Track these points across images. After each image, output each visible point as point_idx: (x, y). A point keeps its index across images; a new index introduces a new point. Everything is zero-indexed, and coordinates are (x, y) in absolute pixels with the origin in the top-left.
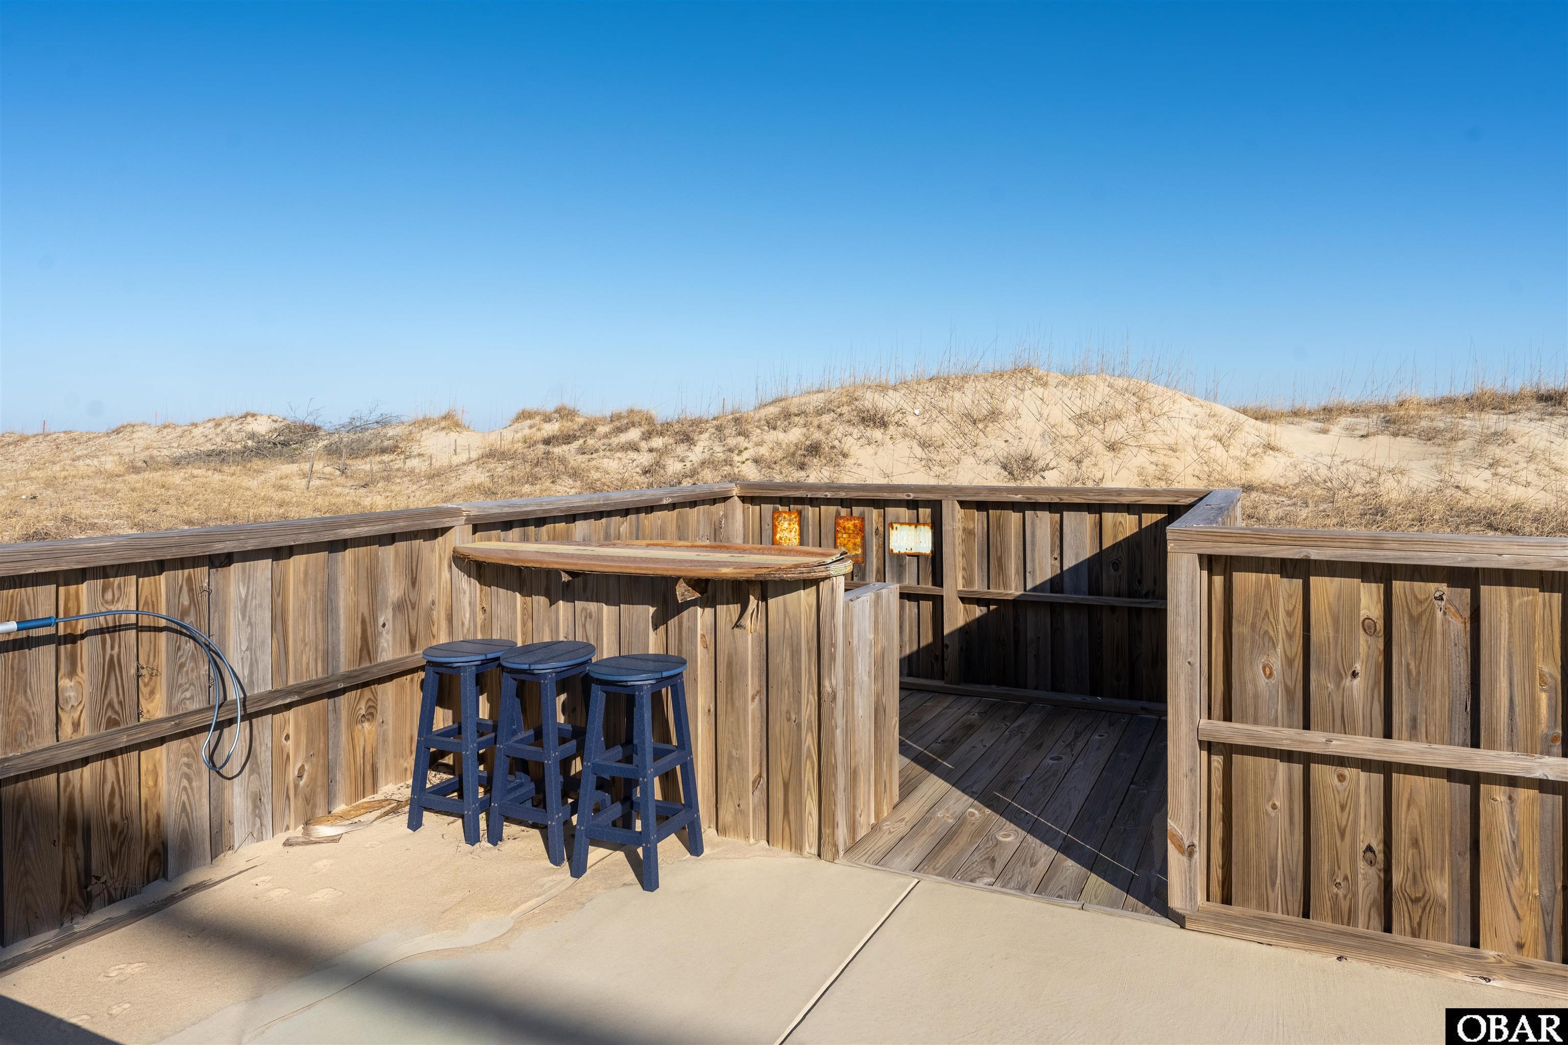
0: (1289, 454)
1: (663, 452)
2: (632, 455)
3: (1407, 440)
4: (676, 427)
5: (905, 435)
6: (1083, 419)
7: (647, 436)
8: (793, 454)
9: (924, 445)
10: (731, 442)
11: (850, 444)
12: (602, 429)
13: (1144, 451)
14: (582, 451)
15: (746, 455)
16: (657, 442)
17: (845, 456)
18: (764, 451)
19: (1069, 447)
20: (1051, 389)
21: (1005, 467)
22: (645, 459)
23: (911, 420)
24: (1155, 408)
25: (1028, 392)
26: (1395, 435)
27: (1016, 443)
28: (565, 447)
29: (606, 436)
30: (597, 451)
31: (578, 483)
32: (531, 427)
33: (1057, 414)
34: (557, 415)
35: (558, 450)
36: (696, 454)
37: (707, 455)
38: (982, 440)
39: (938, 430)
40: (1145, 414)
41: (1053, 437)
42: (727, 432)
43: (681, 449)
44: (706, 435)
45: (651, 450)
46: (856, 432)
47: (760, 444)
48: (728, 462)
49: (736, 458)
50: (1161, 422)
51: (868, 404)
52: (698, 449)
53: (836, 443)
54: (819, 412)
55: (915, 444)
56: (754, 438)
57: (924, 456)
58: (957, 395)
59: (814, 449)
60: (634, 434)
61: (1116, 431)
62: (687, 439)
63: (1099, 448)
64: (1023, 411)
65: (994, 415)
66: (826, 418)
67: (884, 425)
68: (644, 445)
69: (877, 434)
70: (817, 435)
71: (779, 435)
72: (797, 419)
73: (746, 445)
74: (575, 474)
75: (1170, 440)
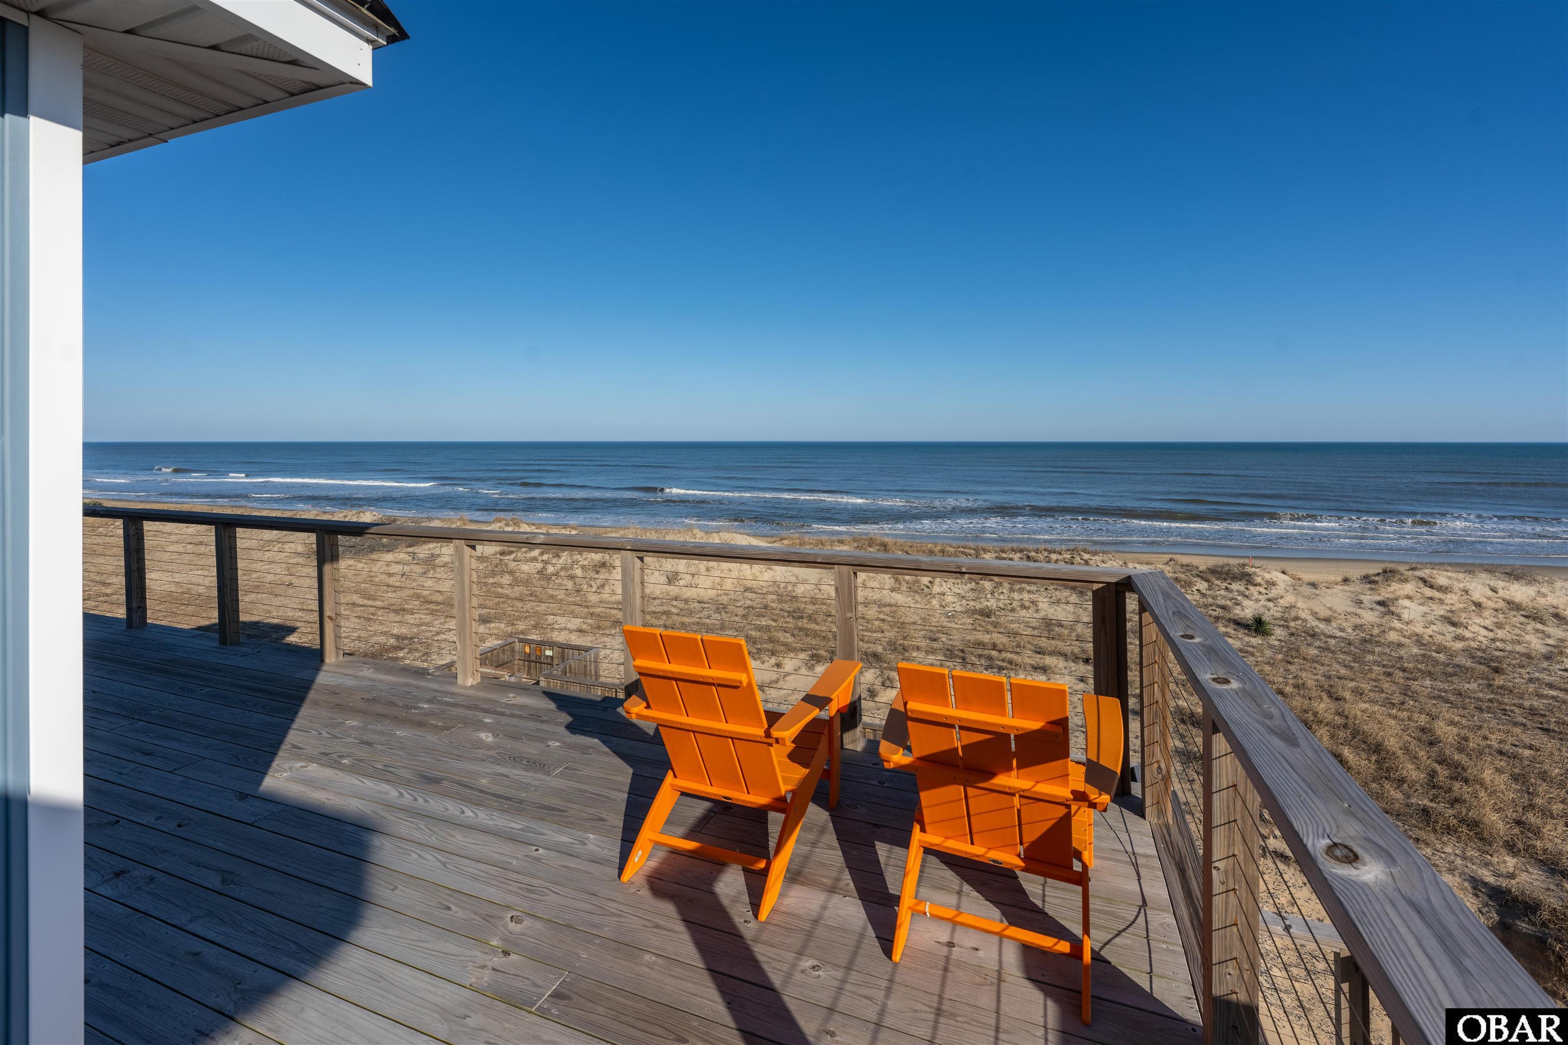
1: (546, 562)
8: (596, 566)
13: (719, 572)
18: (586, 563)
19: (693, 568)
21: (668, 578)
22: (539, 566)
27: (675, 566)
30: (521, 561)
31: (511, 578)
34: (512, 523)
47: (585, 559)
52: (561, 561)
56: (584, 556)
68: (539, 558)
73: (580, 559)
74: (511, 573)
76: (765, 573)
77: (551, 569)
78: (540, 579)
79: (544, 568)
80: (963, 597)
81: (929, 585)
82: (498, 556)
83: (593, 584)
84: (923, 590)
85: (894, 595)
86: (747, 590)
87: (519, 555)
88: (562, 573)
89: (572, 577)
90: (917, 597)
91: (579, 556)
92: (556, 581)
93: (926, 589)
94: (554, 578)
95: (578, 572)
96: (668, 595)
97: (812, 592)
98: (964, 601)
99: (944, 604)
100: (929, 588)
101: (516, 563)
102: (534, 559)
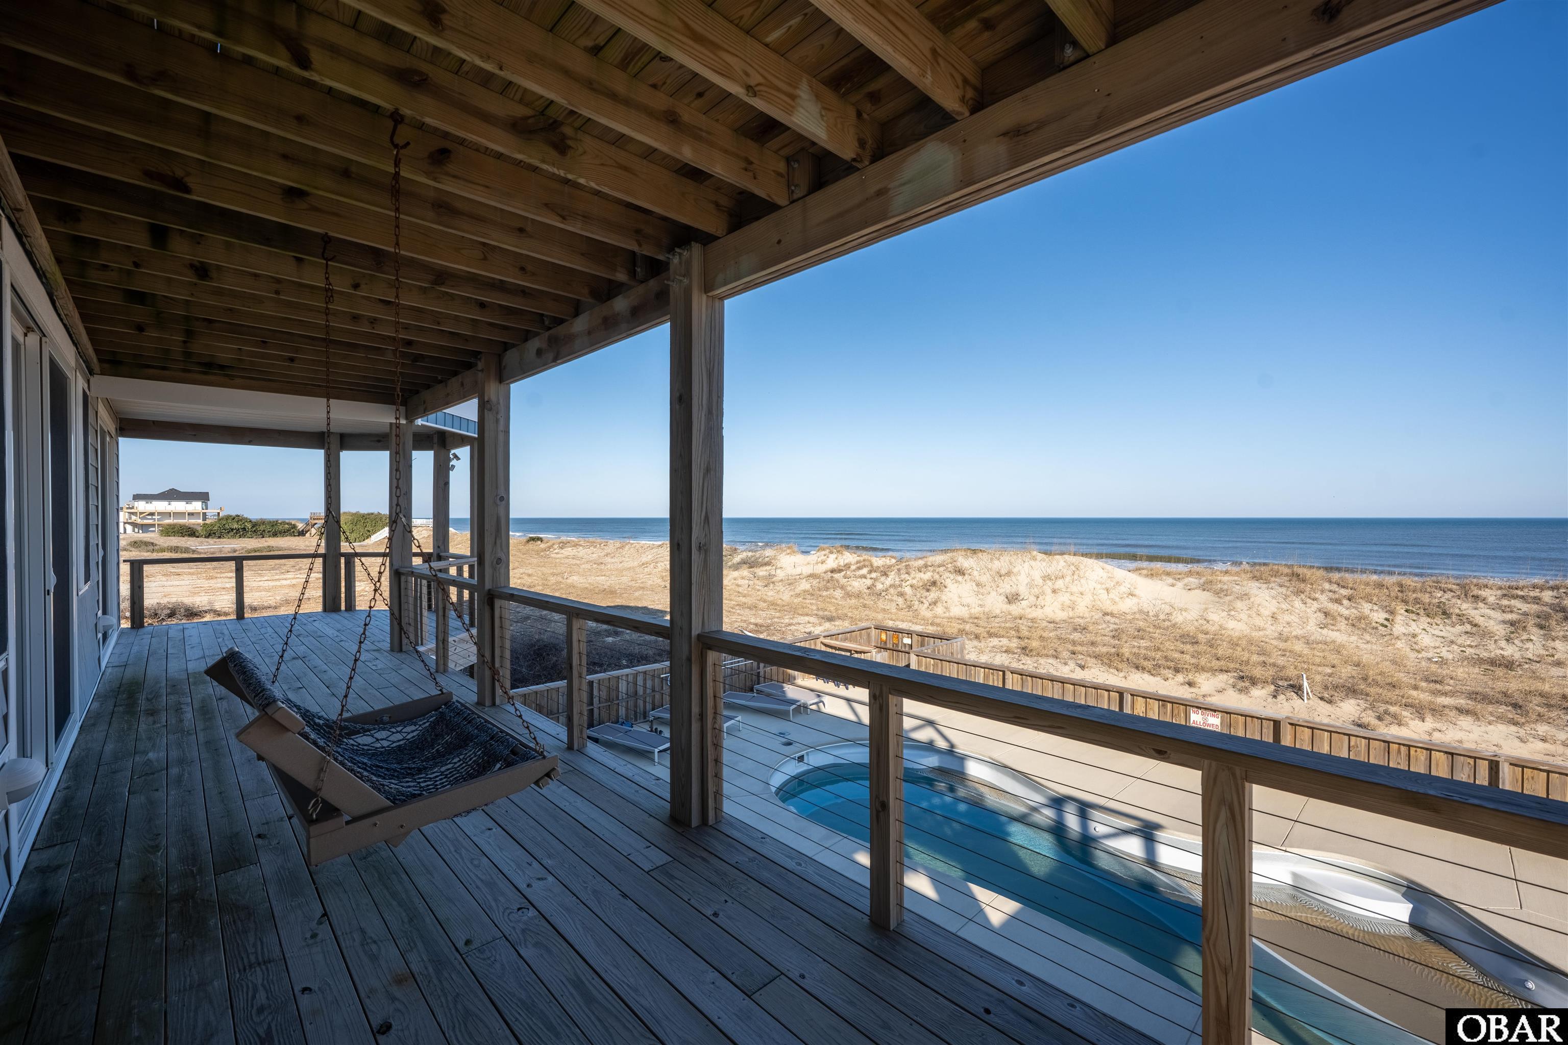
0: (1139, 598)
1: (875, 580)
2: (864, 580)
3: (1208, 593)
4: (882, 569)
5: (971, 580)
6: (1046, 578)
7: (870, 572)
9: (978, 585)
10: (903, 576)
11: (948, 582)
12: (853, 567)
13: (1068, 594)
14: (845, 577)
15: (908, 583)
16: (874, 575)
17: (945, 587)
18: (915, 582)
19: (1036, 589)
20: (1037, 562)
21: (1007, 598)
22: (869, 582)
23: (975, 573)
24: (1082, 574)
25: (1026, 563)
26: (1204, 590)
27: (1015, 587)
28: (839, 574)
29: (854, 571)
32: (825, 555)
33: (1037, 576)
35: (836, 576)
36: (889, 581)
37: (892, 582)
38: (1001, 585)
39: (984, 579)
40: (1076, 577)
41: (1031, 585)
42: (902, 571)
43: (883, 579)
44: (893, 573)
45: (871, 578)
46: (952, 577)
47: (913, 579)
48: (900, 586)
49: (904, 584)
50: (1082, 580)
51: (959, 564)
52: (889, 579)
53: (943, 581)
54: (939, 566)
55: (974, 584)
56: (912, 576)
57: (976, 590)
58: (996, 562)
59: (934, 583)
60: (864, 571)
61: (1060, 584)
62: (885, 574)
63: (1049, 591)
64: (1022, 572)
65: (1009, 574)
66: (942, 569)
67: (964, 574)
68: (868, 575)
69: (960, 578)
70: (937, 577)
71: (922, 575)
72: (930, 568)
74: (842, 588)
75: (1081, 589)
76: (1127, 599)
77: (879, 586)
78: (869, 595)
79: (873, 585)
80: (1452, 642)
81: (1386, 623)
82: (829, 573)
83: (925, 601)
84: (1376, 628)
85: (1325, 631)
86: (1106, 614)
87: (848, 573)
88: (892, 591)
89: (901, 594)
90: (1367, 637)
91: (907, 575)
92: (886, 597)
93: (1380, 628)
94: (883, 594)
95: (908, 590)
96: (1010, 614)
97: (1196, 623)
98: (1456, 647)
99: (1417, 647)
100: (1386, 626)
101: (847, 580)
102: (864, 577)
